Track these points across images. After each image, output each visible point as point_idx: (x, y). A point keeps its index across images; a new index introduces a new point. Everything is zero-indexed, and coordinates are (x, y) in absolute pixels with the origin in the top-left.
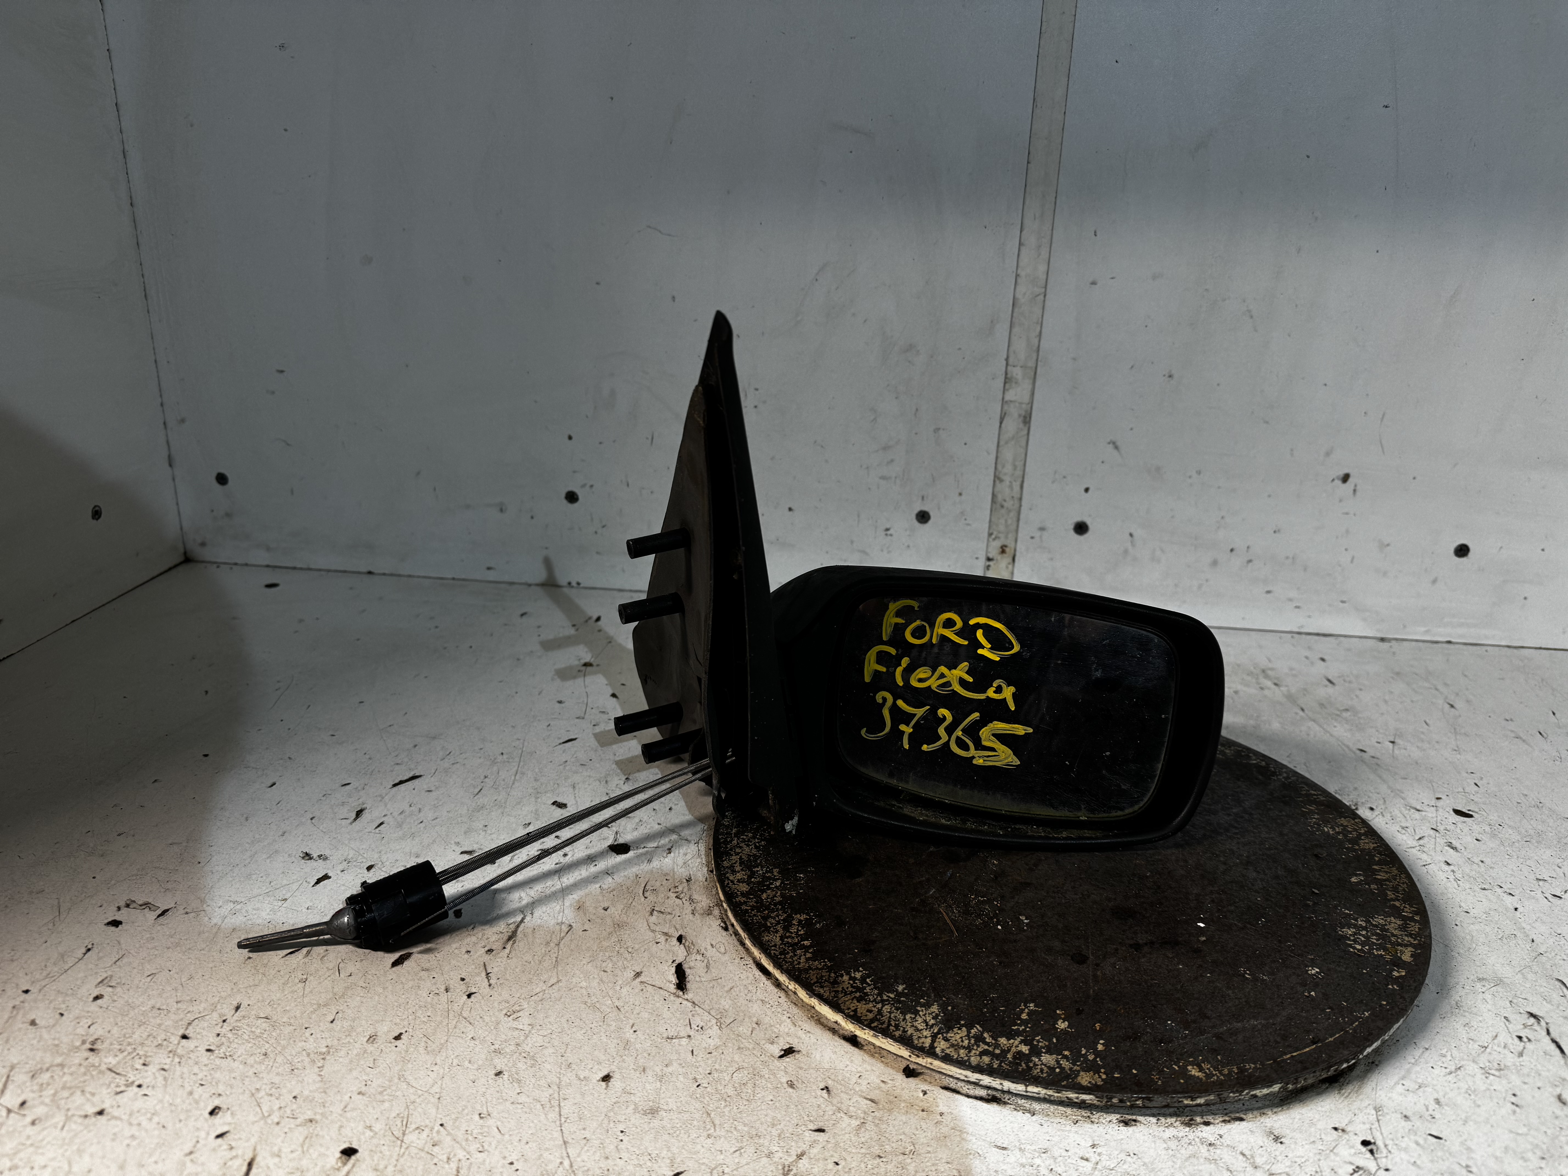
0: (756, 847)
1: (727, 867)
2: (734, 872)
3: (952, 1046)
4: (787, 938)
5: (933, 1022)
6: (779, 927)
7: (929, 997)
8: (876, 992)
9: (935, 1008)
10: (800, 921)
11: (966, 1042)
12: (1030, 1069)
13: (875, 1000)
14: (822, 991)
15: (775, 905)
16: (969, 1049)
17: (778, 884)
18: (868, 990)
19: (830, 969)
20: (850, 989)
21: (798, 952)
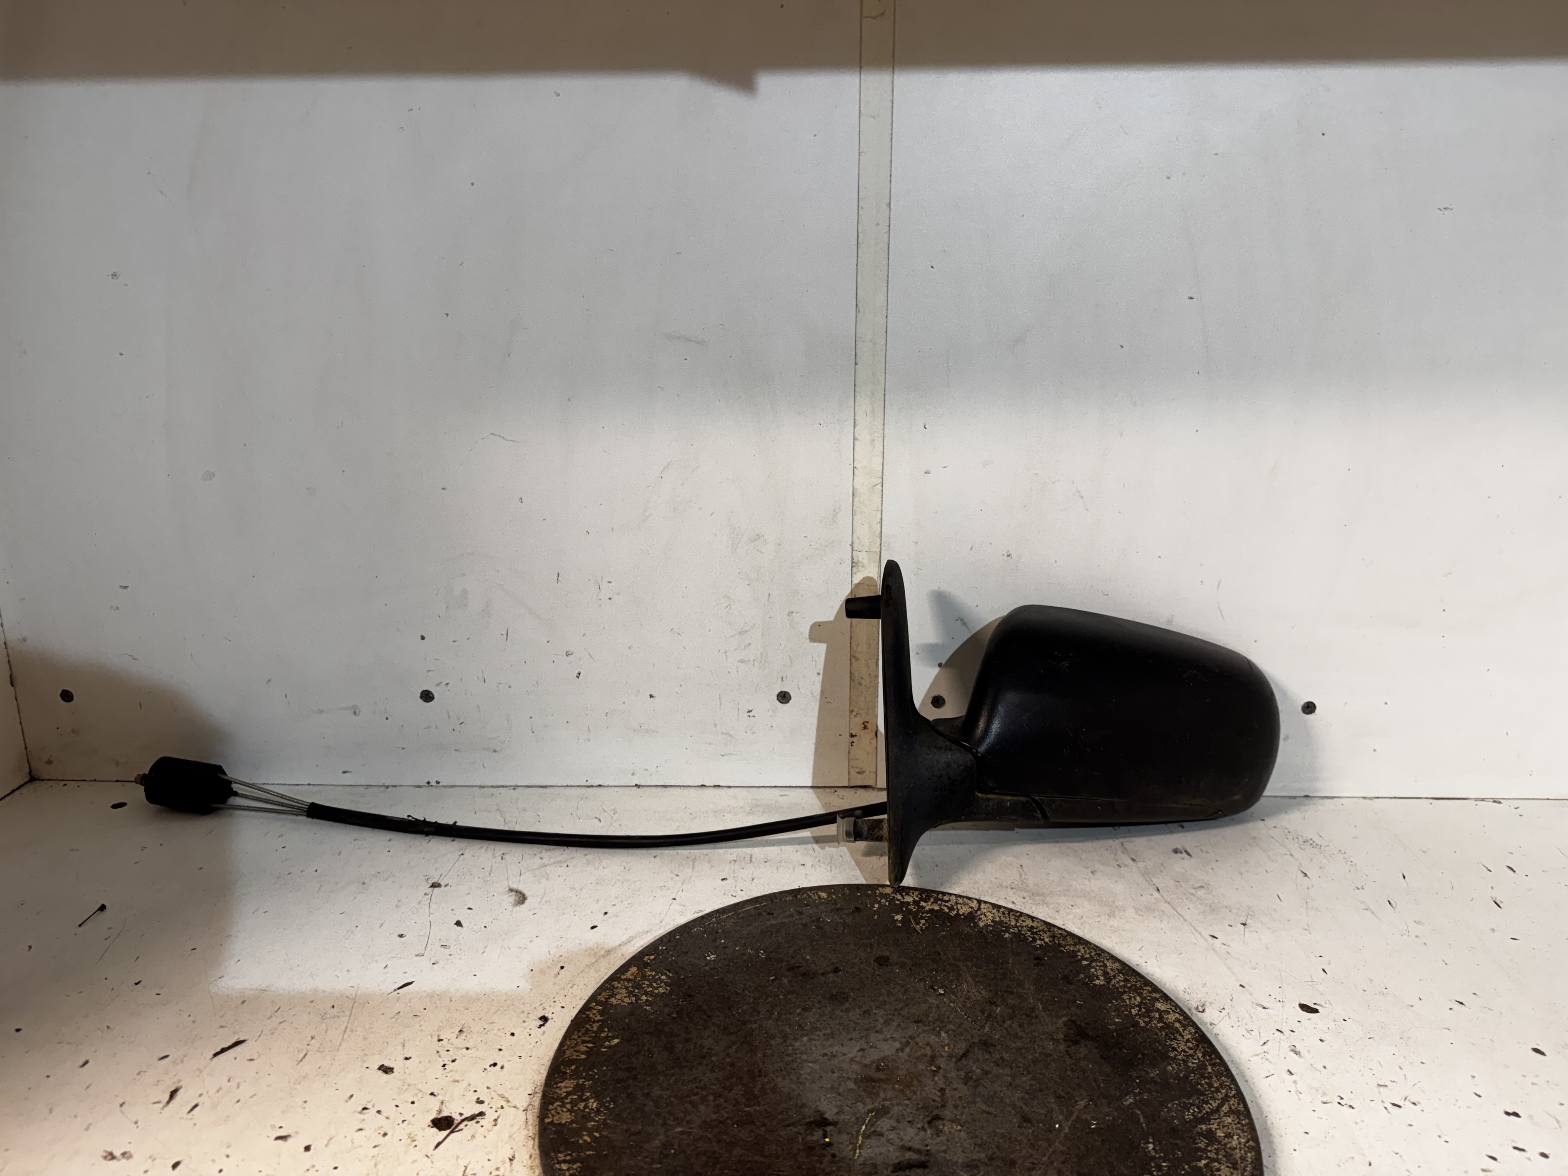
0: (1174, 1049)
1: (1188, 1025)
2: (1179, 1021)
3: (967, 904)
4: (1101, 966)
5: (982, 916)
6: (1112, 973)
7: (987, 931)
8: (1023, 932)
9: (981, 924)
10: (1098, 979)
11: (959, 906)
12: (920, 894)
13: (1022, 927)
14: (1060, 931)
15: (1125, 992)
16: (957, 903)
17: (1133, 1011)
18: (1029, 933)
19: (1060, 945)
20: (1041, 933)
21: (1088, 956)
